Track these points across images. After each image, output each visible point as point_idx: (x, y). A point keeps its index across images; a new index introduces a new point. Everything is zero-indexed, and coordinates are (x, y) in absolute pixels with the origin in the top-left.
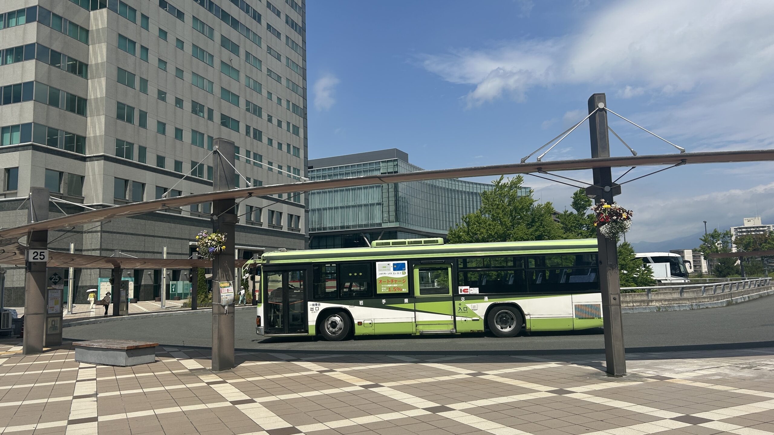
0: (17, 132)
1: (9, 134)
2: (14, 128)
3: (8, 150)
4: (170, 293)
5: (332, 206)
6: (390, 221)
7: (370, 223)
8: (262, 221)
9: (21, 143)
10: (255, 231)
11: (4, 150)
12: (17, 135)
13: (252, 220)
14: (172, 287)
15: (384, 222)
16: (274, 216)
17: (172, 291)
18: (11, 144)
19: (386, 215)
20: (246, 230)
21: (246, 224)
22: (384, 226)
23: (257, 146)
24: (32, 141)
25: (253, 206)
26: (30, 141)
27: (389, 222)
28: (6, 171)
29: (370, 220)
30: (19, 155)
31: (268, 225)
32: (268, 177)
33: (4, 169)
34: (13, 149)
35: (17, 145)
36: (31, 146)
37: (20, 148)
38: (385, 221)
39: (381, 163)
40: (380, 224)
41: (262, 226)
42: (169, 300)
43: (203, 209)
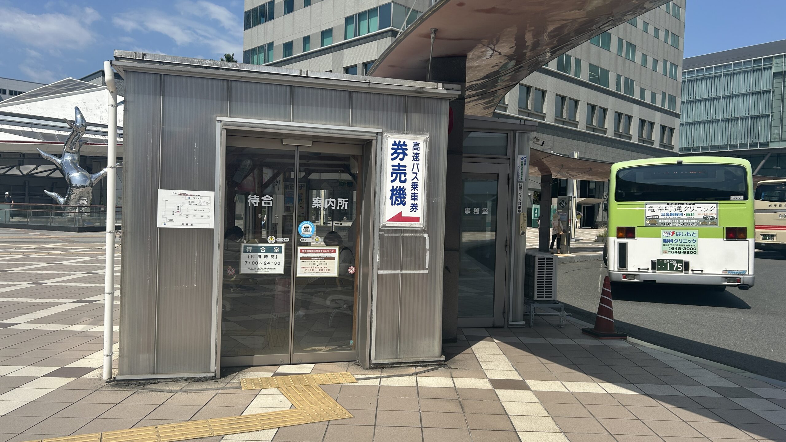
0: (374, 17)
1: (367, 21)
2: (372, 12)
3: (366, 40)
4: (533, 218)
5: (692, 120)
6: (783, 140)
7: (749, 142)
8: (631, 133)
9: (379, 29)
10: (623, 146)
11: (361, 41)
12: (375, 21)
13: (620, 131)
14: (534, 212)
15: (772, 140)
16: (645, 127)
17: (535, 217)
18: (368, 33)
19: (776, 131)
20: (613, 144)
21: (614, 136)
22: (772, 146)
23: (631, 33)
24: (392, 25)
25: (622, 113)
26: (390, 26)
27: (781, 141)
28: (364, 66)
29: (749, 138)
30: (378, 45)
31: (638, 139)
32: (641, 74)
33: (361, 64)
34: (370, 38)
35: (376, 32)
36: (391, 32)
37: (378, 37)
38: (775, 139)
39: (774, 58)
40: (766, 144)
41: (630, 140)
42: (531, 228)
43: (568, 115)
